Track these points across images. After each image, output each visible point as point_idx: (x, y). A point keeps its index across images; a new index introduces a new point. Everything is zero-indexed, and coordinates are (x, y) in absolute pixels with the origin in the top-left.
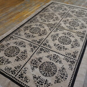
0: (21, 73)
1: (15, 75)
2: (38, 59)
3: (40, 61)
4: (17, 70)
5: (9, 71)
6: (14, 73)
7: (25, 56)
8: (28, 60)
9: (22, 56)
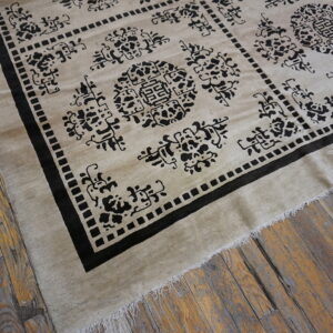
0: (301, 105)
1: (300, 127)
2: (265, 33)
3: (280, 33)
4: (282, 113)
5: (268, 141)
6: (289, 129)
7: (222, 61)
8: (251, 60)
9: (213, 69)
